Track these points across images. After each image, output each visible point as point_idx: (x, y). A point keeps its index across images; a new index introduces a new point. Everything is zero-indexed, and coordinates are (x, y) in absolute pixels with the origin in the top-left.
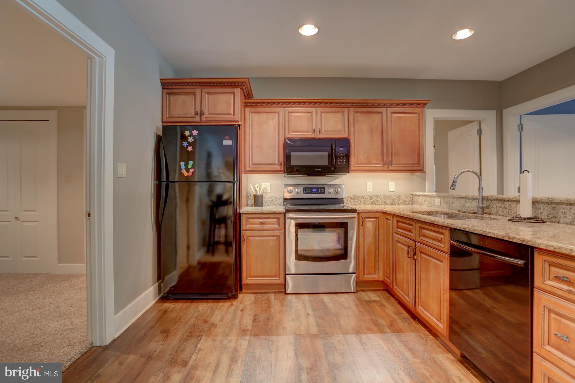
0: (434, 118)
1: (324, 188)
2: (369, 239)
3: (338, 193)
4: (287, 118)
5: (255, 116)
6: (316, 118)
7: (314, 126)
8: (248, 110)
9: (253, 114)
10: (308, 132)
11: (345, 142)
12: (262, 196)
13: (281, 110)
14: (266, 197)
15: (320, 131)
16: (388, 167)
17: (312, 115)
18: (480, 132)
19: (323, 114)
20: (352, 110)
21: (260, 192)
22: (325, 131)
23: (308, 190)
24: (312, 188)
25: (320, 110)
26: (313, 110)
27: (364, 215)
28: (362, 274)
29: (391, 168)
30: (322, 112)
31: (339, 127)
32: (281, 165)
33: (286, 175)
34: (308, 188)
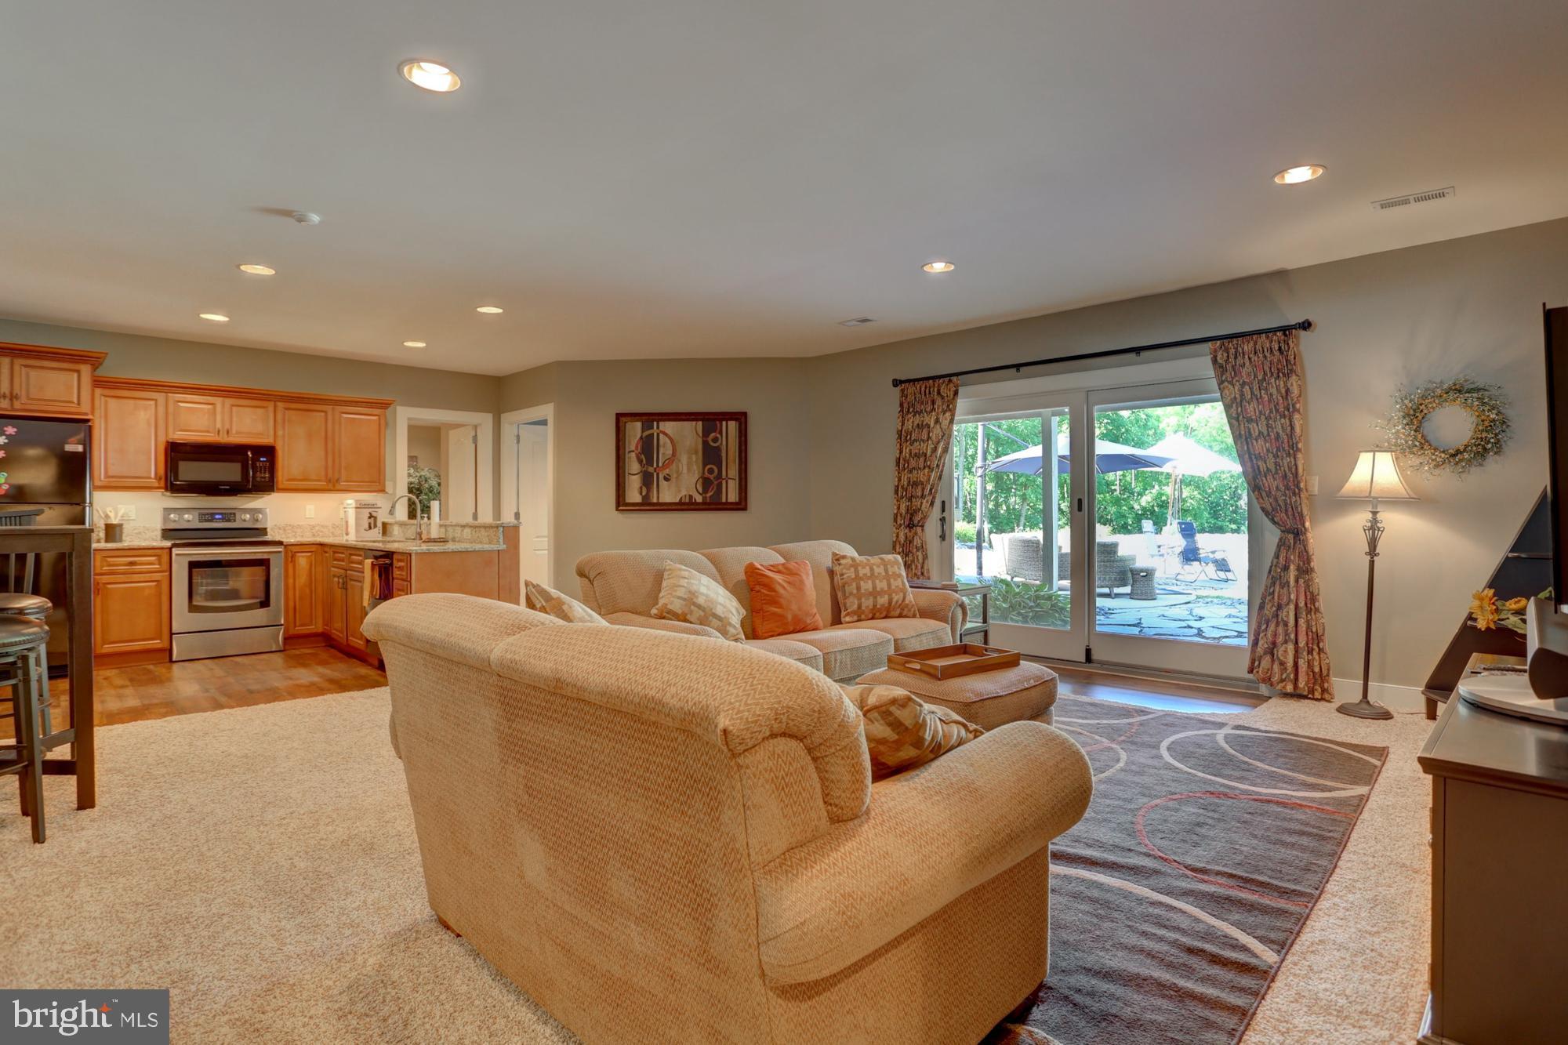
0: (409, 419)
1: (234, 514)
2: (302, 579)
3: (257, 520)
4: (171, 409)
5: (112, 403)
6: (223, 413)
7: (219, 425)
8: (98, 391)
9: (109, 399)
10: (208, 432)
11: (269, 452)
12: (121, 526)
13: (160, 397)
14: (127, 529)
15: (228, 432)
16: (334, 486)
17: (215, 409)
18: (475, 439)
19: (234, 409)
20: (280, 405)
21: (116, 518)
22: (237, 433)
23: (208, 516)
24: (213, 515)
25: (229, 401)
26: (218, 401)
27: (294, 549)
28: (292, 625)
29: (338, 487)
30: (233, 405)
31: (259, 427)
32: (160, 479)
33: (168, 494)
34: (208, 514)
